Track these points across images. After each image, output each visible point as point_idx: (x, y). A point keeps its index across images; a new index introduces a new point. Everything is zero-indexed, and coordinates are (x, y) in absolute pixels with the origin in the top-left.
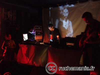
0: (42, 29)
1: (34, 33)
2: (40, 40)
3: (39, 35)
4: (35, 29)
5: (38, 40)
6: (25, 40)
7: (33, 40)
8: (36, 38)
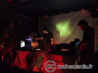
0: (38, 36)
1: (31, 40)
2: (36, 47)
3: (35, 41)
4: (32, 36)
5: (35, 46)
6: (22, 47)
7: (30, 46)
8: (33, 44)
